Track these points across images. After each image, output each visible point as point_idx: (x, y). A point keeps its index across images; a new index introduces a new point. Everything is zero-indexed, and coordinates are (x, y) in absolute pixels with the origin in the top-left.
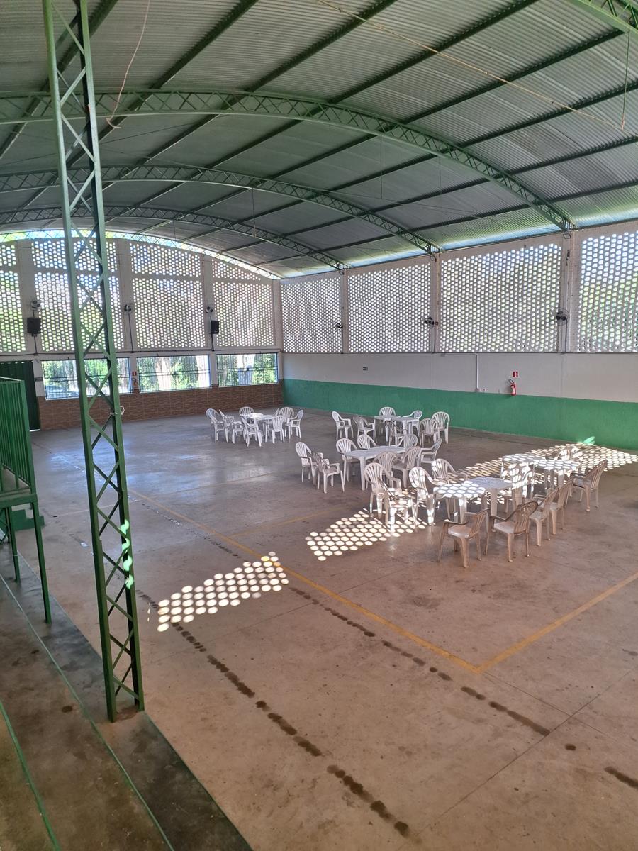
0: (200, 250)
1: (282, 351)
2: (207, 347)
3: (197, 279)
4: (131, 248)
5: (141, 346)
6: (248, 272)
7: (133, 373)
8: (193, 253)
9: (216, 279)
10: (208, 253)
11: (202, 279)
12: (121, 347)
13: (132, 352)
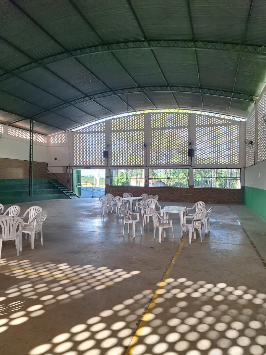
0: (189, 112)
1: (245, 167)
2: (188, 164)
3: (186, 127)
4: (151, 116)
5: (151, 164)
6: (221, 119)
7: (146, 176)
8: (184, 114)
9: (198, 126)
10: (194, 112)
11: (188, 127)
12: (142, 164)
13: (146, 166)
